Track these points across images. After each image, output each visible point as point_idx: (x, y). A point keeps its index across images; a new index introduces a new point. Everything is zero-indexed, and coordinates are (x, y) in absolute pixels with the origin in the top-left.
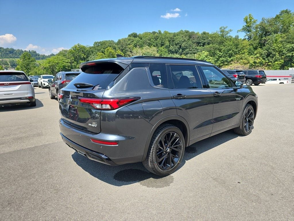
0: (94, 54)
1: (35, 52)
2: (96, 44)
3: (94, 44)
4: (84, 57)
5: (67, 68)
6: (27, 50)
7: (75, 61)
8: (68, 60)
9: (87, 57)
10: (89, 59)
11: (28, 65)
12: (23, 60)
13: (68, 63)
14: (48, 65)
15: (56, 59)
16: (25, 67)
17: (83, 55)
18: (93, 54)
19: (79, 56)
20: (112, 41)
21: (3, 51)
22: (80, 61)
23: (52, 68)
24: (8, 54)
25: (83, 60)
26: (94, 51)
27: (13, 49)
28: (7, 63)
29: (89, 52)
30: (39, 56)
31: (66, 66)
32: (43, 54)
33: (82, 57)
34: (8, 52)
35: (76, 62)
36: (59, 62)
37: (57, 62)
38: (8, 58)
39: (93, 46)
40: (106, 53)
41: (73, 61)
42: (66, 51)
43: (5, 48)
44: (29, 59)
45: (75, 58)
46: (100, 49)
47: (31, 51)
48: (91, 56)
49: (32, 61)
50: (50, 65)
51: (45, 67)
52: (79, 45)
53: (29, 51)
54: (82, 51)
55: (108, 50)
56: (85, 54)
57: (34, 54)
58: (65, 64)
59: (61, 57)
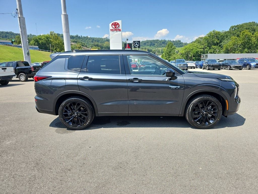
0: (229, 38)
1: (180, 41)
2: (233, 28)
3: (230, 28)
4: (217, 42)
5: (200, 53)
6: (175, 40)
7: (208, 46)
8: (201, 46)
9: (221, 42)
10: (221, 44)
11: (170, 52)
12: (167, 49)
13: (201, 49)
14: (184, 51)
15: (191, 46)
16: (168, 54)
17: (217, 40)
18: (227, 39)
19: (213, 42)
20: (253, 22)
21: (159, 43)
22: (213, 46)
23: (187, 54)
24: (161, 44)
25: (216, 45)
26: (229, 36)
27: (165, 40)
28: (160, 51)
29: (223, 37)
30: (182, 44)
31: (199, 52)
32: (185, 42)
33: (215, 42)
34: (161, 43)
35: (208, 48)
36: (194, 49)
37: (192, 48)
38: (161, 47)
39: (229, 30)
40: (241, 36)
41: (206, 46)
42: (201, 38)
43: (160, 40)
44: (171, 47)
45: (208, 44)
46: (236, 33)
47: (177, 41)
48: (224, 41)
49: (173, 49)
50: (186, 51)
51: (182, 53)
52: (214, 32)
53: (176, 41)
54: (217, 37)
55: (244, 33)
56: (218, 40)
57: (179, 42)
58: (198, 49)
59: (196, 44)
